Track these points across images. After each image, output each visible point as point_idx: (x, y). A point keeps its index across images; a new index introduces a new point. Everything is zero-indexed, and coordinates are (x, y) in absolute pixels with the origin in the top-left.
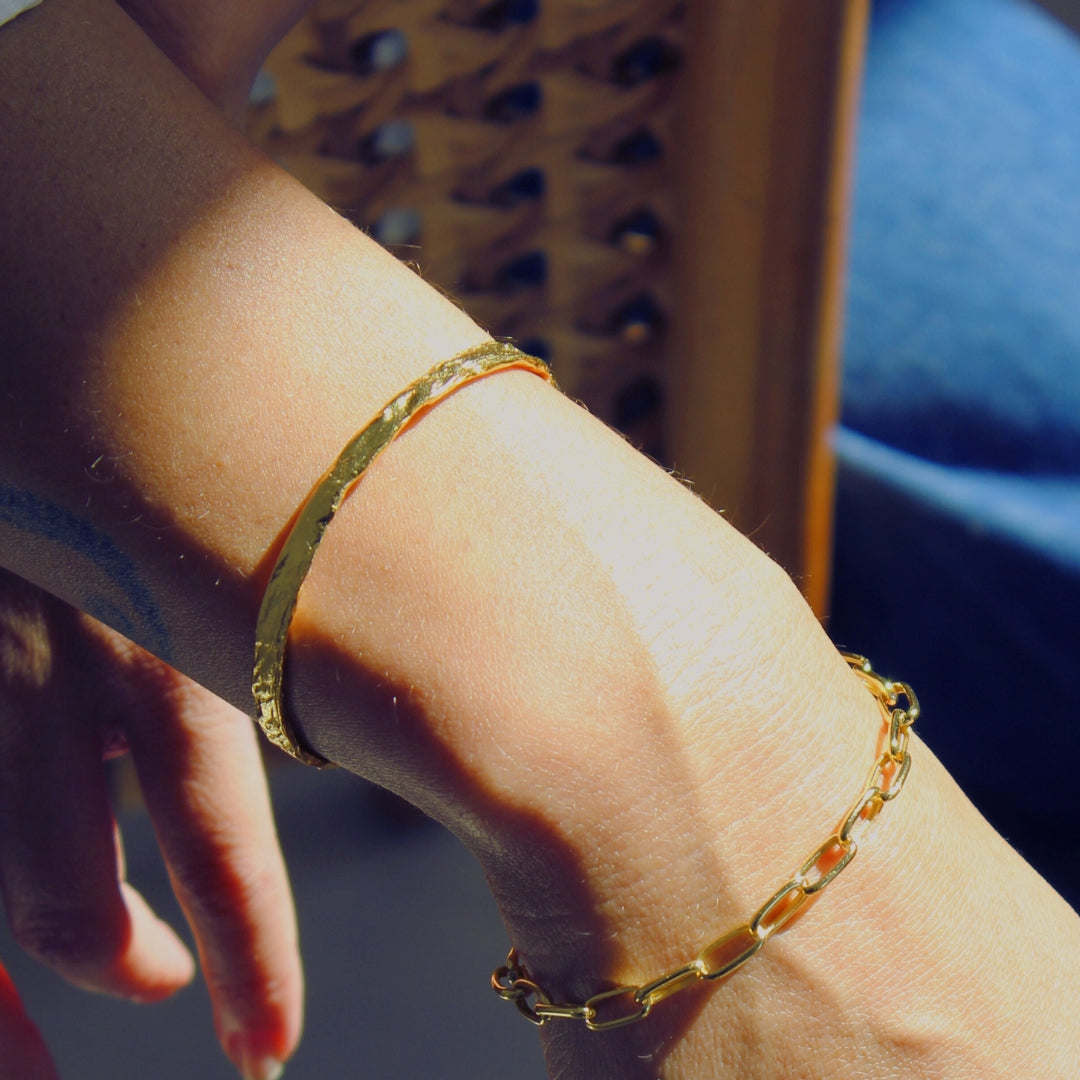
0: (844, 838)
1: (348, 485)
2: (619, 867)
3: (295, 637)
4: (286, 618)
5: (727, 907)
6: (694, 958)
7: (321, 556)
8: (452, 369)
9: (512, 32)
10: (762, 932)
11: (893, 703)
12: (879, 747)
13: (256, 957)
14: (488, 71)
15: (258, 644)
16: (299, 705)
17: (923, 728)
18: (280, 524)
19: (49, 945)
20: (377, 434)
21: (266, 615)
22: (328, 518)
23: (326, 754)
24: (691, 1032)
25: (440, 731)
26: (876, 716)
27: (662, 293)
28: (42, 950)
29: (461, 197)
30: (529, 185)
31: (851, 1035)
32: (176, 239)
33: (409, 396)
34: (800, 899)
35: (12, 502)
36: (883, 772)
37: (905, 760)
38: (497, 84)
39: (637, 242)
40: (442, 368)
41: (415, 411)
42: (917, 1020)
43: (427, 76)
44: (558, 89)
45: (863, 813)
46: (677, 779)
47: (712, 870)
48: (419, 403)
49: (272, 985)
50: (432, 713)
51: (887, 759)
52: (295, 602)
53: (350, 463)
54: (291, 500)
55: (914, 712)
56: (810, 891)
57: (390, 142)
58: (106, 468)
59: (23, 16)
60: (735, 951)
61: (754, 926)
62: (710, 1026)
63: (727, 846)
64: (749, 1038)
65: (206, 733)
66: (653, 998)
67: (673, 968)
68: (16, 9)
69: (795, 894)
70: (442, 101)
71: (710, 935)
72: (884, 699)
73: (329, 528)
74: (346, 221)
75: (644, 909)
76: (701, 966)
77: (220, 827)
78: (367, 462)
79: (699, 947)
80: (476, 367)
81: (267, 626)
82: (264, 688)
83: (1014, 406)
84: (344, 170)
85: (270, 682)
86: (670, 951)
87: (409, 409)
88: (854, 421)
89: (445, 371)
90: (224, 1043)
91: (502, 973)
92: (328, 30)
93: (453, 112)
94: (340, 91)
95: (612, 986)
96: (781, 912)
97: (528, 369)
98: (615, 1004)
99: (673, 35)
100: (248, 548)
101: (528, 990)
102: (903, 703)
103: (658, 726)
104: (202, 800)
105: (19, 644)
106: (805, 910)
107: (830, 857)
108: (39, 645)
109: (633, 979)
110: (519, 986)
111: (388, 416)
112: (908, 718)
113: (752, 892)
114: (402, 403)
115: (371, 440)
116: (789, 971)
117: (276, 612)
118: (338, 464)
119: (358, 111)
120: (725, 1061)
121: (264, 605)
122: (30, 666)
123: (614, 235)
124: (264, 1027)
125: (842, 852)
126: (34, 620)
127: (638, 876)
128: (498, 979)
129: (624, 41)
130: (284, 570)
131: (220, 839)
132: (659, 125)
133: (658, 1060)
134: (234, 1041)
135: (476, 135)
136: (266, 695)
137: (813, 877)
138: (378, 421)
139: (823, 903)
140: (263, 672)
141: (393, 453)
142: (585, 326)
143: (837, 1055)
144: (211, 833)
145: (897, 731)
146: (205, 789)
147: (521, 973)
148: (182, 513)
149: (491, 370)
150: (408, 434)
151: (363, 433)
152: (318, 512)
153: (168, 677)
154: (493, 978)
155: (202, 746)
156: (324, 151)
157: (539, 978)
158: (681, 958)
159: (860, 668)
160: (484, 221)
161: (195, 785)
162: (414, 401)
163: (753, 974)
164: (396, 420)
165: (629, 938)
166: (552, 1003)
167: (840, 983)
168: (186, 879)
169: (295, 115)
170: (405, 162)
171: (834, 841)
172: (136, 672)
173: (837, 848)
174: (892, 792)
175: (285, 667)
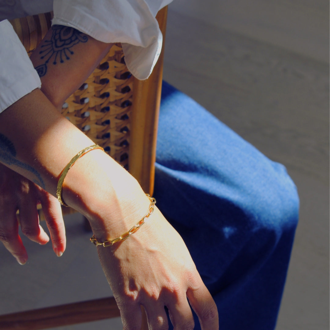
0: (143, 220)
1: (72, 164)
2: (109, 222)
3: (63, 186)
4: (62, 184)
5: (125, 229)
6: (120, 236)
7: (67, 175)
8: (89, 148)
9: (106, 98)
10: (130, 233)
11: (152, 201)
12: (150, 207)
13: (59, 236)
14: (101, 104)
15: (58, 187)
16: (63, 197)
17: (156, 204)
18: (62, 170)
19: (27, 233)
20: (77, 157)
21: (59, 182)
22: (69, 169)
23: (67, 204)
24: (119, 248)
25: (84, 201)
26: (149, 202)
27: (128, 140)
28: (26, 234)
29: (97, 124)
30: (108, 122)
31: (143, 250)
32: (49, 127)
33: (82, 152)
34: (136, 229)
35: (23, 165)
36: (150, 211)
37: (153, 209)
38: (103, 107)
39: (125, 132)
40: (87, 148)
41: (83, 154)
42: (153, 248)
43: (92, 105)
44: (112, 107)
45: (146, 216)
46: (118, 210)
47: (123, 224)
48: (83, 153)
49: (61, 240)
50: (83, 198)
51: (150, 209)
52: (63, 181)
53: (73, 161)
54: (64, 166)
55: (155, 202)
56: (138, 227)
57: (87, 115)
58: (37, 160)
59: (28, 94)
60: (126, 236)
61: (129, 232)
62: (122, 247)
63: (126, 220)
64: (128, 249)
65: (52, 201)
66: (113, 242)
67: (117, 238)
68: (27, 93)
69: (135, 228)
70: (94, 109)
71: (123, 233)
72: (151, 200)
73: (69, 170)
74: (74, 126)
75: (113, 229)
76: (121, 238)
77: (54, 216)
78: (75, 161)
79: (121, 235)
80: (92, 148)
81: (59, 184)
82: (58, 194)
83: (185, 161)
84: (79, 119)
85: (59, 193)
86: (117, 235)
87: (82, 153)
88: (158, 161)
89: (88, 148)
90: (54, 249)
91: (92, 238)
92: (77, 97)
93: (96, 110)
94: (78, 107)
95: (107, 240)
96: (133, 230)
97: (100, 149)
98: (108, 243)
99: (131, 100)
100: (57, 173)
101: (95, 241)
102: (154, 201)
103: (116, 202)
104: (51, 211)
105: (25, 187)
106: (137, 230)
107: (141, 223)
108: (28, 187)
109: (110, 239)
110: (94, 240)
111: (79, 154)
112: (154, 203)
113: (129, 227)
114: (81, 153)
115: (76, 158)
116: (134, 239)
117: (61, 182)
118: (71, 161)
119: (81, 110)
120: (124, 252)
121: (59, 181)
122: (26, 190)
123: (121, 131)
124: (60, 247)
125: (143, 222)
126: (27, 183)
127: (112, 224)
128: (91, 239)
129: (123, 101)
130: (62, 176)
131: (54, 217)
132: (128, 114)
133: (114, 252)
134: (55, 249)
135: (99, 114)
136: (59, 195)
137: (138, 225)
138: (77, 155)
139: (140, 230)
140: (58, 191)
141: (79, 160)
142: (116, 145)
143: (141, 252)
144: (53, 217)
145: (152, 204)
146: (52, 210)
147: (95, 238)
148: (47, 167)
149: (94, 149)
150: (82, 157)
151: (75, 157)
152: (68, 168)
153: (47, 193)
154: (90, 239)
155: (52, 203)
156: (75, 116)
157: (97, 239)
158: (118, 237)
159: (148, 196)
160: (101, 128)
161: (51, 209)
162: (83, 152)
163: (129, 240)
164: (80, 155)
165: (110, 233)
166: (99, 242)
167: (142, 242)
168: (49, 223)
169: (71, 110)
170: (88, 118)
171: (142, 220)
172: (42, 192)
173: (142, 221)
174: (151, 214)
175: (62, 191)
